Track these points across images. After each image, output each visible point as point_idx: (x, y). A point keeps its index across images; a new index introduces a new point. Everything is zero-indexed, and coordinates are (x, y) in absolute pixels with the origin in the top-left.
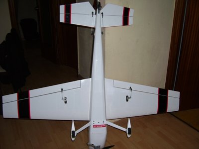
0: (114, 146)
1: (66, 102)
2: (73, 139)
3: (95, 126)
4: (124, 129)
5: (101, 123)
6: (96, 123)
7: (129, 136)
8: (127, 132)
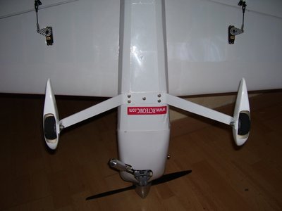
0: (190, 171)
1: (50, 42)
2: (53, 144)
3: (133, 111)
4: (225, 119)
5: (152, 102)
6: (137, 103)
7: (240, 140)
8: (236, 127)
